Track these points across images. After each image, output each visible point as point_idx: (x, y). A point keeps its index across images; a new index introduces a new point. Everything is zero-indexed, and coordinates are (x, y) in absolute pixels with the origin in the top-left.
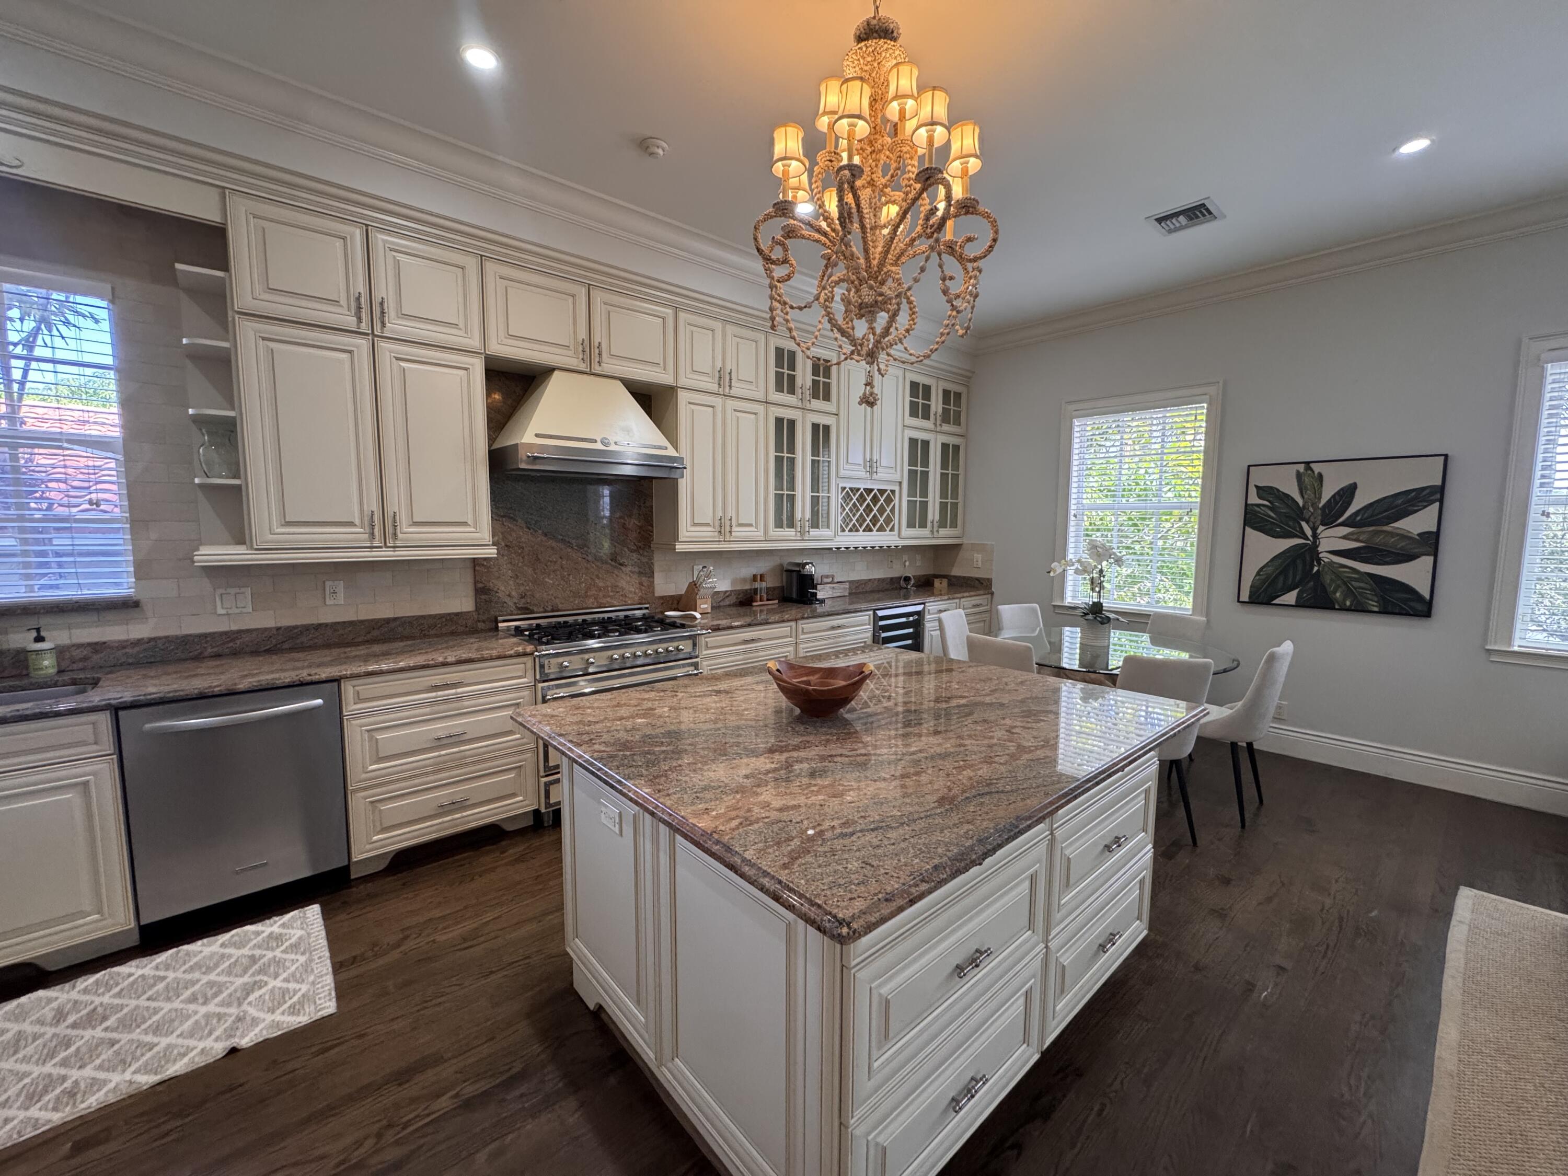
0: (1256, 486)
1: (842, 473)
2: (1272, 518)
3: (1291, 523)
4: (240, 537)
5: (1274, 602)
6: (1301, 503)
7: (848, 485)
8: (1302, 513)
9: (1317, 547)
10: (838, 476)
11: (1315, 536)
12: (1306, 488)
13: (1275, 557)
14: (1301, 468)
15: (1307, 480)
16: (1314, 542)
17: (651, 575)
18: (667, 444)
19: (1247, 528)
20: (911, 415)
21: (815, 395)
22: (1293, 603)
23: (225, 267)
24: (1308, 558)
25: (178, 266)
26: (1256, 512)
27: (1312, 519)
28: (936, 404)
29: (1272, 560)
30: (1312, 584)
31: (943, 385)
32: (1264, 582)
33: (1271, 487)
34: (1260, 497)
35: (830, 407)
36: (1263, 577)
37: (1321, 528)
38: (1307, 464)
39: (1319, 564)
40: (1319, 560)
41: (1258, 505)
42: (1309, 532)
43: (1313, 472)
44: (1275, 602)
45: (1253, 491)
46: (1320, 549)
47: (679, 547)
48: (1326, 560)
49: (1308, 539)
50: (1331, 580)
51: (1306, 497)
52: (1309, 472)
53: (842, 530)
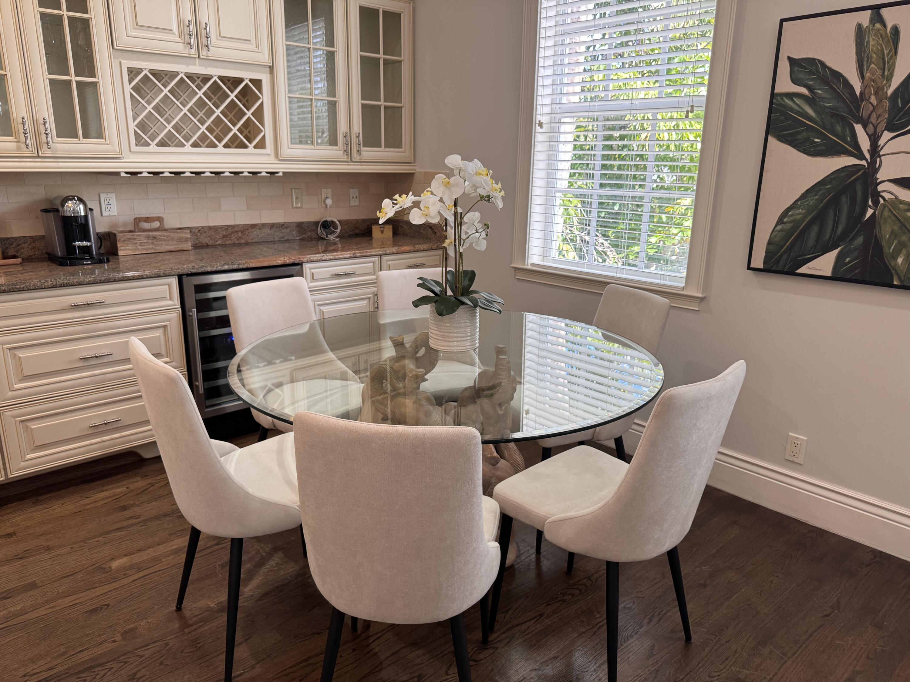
0: (789, 58)
2: (810, 118)
3: (839, 128)
5: (801, 270)
6: (857, 87)
7: (144, 65)
8: (858, 108)
9: (876, 171)
11: (875, 150)
12: (869, 57)
13: (808, 191)
14: (865, 18)
15: (872, 41)
16: (872, 163)
19: (770, 138)
22: (829, 273)
24: (859, 194)
26: (785, 106)
27: (873, 119)
29: (804, 196)
30: (860, 240)
32: (789, 234)
33: (813, 60)
34: (795, 80)
36: (789, 226)
37: (887, 135)
38: (876, 8)
39: (876, 203)
40: (877, 195)
41: (791, 96)
42: (865, 143)
43: (885, 26)
44: (803, 270)
45: (784, 68)
46: (881, 176)
48: (887, 196)
49: (862, 157)
50: (892, 232)
51: (868, 75)
52: (878, 26)
53: (142, 142)
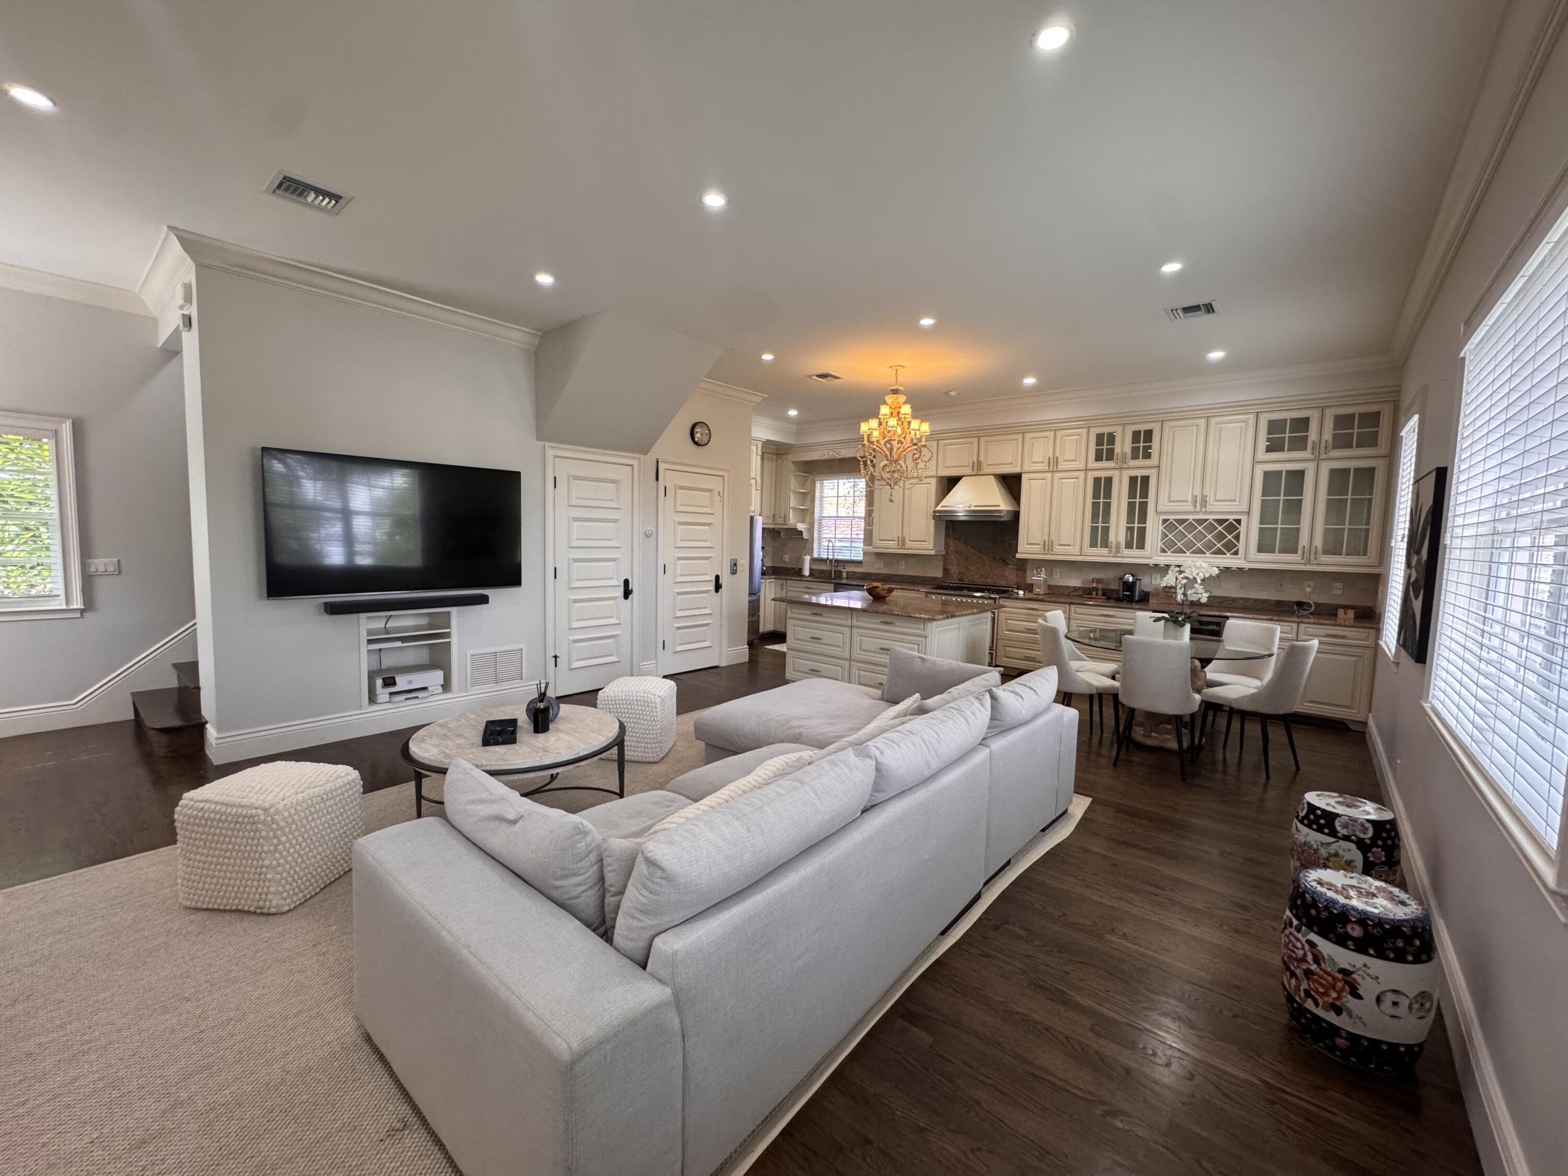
1: (1162, 508)
7: (1172, 517)
10: (1156, 511)
17: (1025, 571)
20: (1269, 451)
21: (1135, 457)
28: (1319, 433)
35: (1152, 462)
47: (1018, 556)
53: (1163, 551)
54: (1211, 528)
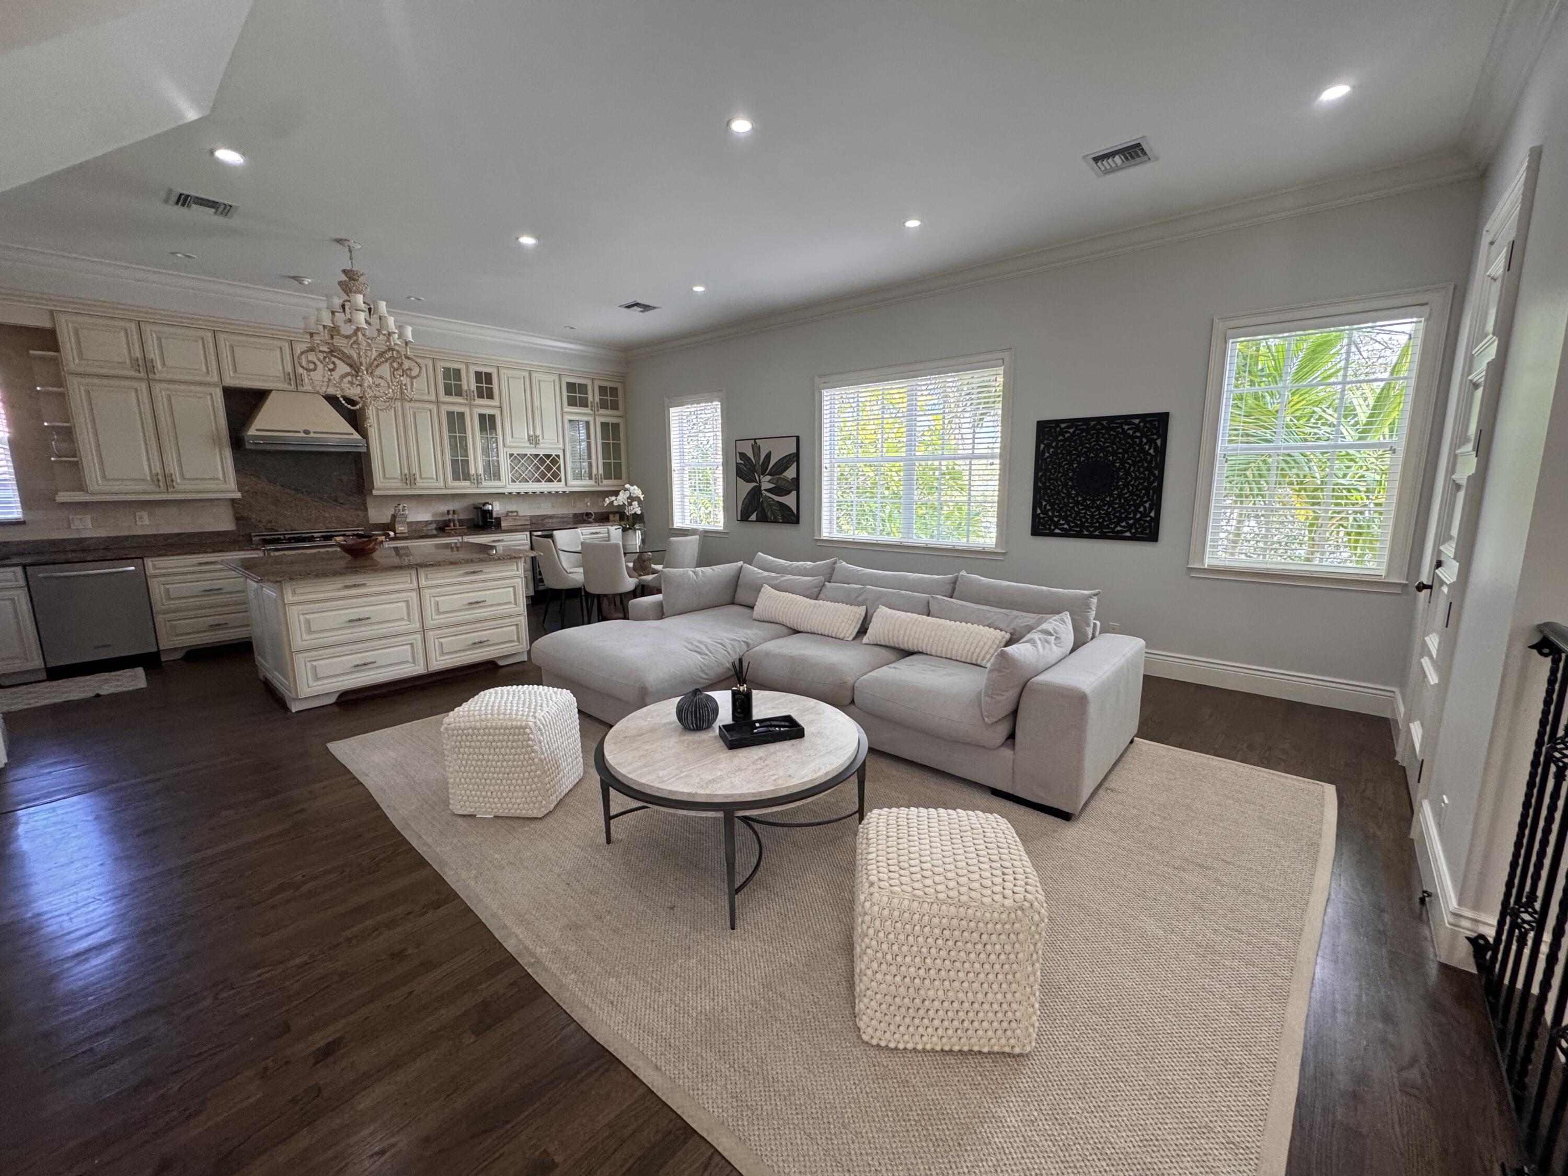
0: (739, 452)
1: (508, 443)
2: (746, 471)
3: (752, 474)
4: (81, 488)
6: (754, 462)
7: (515, 452)
8: (755, 468)
10: (504, 446)
11: (760, 481)
12: (755, 454)
14: (754, 443)
15: (755, 449)
16: (760, 485)
17: (366, 510)
18: (354, 431)
19: (738, 478)
20: (569, 405)
21: (480, 396)
22: (755, 519)
23: (56, 348)
24: (758, 494)
25: (31, 352)
26: (740, 468)
27: (758, 472)
28: (593, 396)
29: (747, 496)
30: (760, 508)
31: (597, 383)
32: (745, 508)
33: (744, 453)
34: (740, 459)
35: (495, 403)
36: (744, 506)
37: (761, 477)
38: (755, 440)
39: (762, 497)
41: (740, 464)
42: (758, 479)
44: (749, 519)
46: (762, 489)
47: (375, 492)
48: (764, 494)
49: (758, 483)
50: (766, 506)
51: (756, 459)
52: (756, 445)
53: (513, 481)
54: (542, 461)
